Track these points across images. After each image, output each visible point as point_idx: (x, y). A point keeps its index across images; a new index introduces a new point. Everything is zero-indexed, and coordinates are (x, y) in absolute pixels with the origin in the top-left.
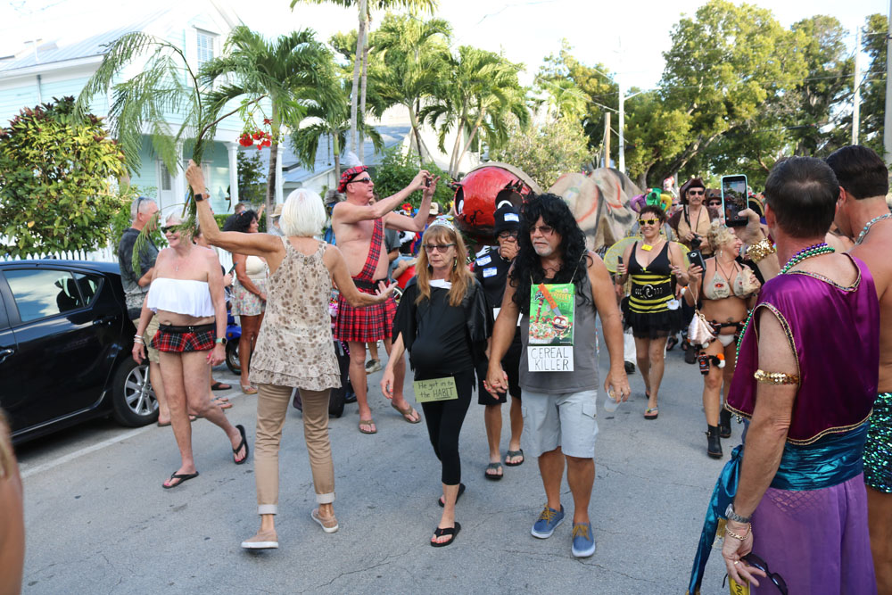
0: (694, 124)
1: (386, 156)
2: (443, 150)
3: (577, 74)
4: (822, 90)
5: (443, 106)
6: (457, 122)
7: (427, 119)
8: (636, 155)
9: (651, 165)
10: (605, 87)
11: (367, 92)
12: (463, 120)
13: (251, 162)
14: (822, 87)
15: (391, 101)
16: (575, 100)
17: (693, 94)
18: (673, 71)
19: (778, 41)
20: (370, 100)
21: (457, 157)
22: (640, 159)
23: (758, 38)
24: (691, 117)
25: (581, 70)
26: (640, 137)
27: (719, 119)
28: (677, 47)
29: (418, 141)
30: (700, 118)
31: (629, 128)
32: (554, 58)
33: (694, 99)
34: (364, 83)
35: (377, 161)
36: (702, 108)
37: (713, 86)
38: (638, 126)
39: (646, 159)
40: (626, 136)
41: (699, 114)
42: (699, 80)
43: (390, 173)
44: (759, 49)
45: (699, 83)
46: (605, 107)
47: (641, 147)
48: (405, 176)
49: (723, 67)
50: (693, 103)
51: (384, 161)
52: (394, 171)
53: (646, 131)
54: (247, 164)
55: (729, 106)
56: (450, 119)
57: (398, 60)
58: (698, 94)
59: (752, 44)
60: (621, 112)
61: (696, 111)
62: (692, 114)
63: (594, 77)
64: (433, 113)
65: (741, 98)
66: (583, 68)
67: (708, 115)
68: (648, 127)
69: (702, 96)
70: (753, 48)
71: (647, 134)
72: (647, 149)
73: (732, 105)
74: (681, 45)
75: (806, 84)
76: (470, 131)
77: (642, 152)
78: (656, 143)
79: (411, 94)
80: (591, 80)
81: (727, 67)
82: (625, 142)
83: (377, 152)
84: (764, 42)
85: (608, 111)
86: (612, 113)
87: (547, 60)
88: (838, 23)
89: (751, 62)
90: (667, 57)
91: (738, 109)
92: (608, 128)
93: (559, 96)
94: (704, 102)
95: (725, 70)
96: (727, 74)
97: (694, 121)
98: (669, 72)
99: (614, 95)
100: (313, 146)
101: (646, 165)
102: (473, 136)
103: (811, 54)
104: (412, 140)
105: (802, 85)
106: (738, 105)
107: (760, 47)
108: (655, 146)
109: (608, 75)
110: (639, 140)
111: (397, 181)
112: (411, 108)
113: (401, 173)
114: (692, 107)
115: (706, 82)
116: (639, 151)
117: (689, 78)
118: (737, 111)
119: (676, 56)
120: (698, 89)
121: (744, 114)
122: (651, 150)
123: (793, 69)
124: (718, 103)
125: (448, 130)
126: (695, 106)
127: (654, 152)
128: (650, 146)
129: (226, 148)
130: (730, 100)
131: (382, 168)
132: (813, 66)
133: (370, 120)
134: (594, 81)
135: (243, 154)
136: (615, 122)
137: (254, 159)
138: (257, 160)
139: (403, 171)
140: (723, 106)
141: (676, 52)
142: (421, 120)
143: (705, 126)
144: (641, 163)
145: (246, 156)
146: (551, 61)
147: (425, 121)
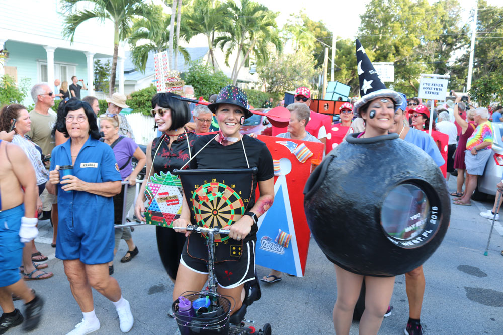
0: (376, 57)
1: (191, 66)
2: (228, 65)
3: (309, 25)
4: (450, 42)
5: (229, 37)
6: (237, 47)
7: (219, 44)
8: (341, 74)
9: (349, 80)
10: (325, 33)
11: (181, 24)
12: (241, 45)
13: (104, 67)
14: (450, 40)
15: (197, 31)
16: (307, 38)
17: (377, 40)
18: (364, 26)
19: (427, 11)
20: (183, 30)
21: (236, 69)
22: (343, 76)
23: (416, 8)
24: (374, 53)
25: (311, 23)
26: (344, 63)
27: (391, 55)
28: (369, 11)
29: (212, 58)
30: (379, 55)
31: (339, 58)
32: (295, 15)
33: (377, 43)
34: (179, 19)
35: (186, 69)
36: (382, 48)
37: (388, 35)
38: (344, 57)
39: (347, 76)
40: (336, 63)
41: (379, 52)
42: (380, 31)
43: (194, 77)
44: (416, 15)
45: (380, 33)
46: (325, 44)
47: (344, 70)
48: (203, 79)
49: (395, 25)
50: (375, 45)
51: (190, 69)
52: (196, 76)
53: (348, 60)
54: (101, 68)
55: (397, 48)
56: (233, 46)
57: (202, 4)
58: (379, 40)
59: (412, 12)
60: (334, 49)
61: (377, 50)
62: (375, 52)
63: (318, 27)
64: (222, 41)
65: (404, 43)
66: (312, 21)
67: (384, 53)
68: (349, 58)
69: (381, 41)
70: (413, 14)
71: (348, 62)
72: (347, 71)
73: (399, 48)
74: (371, 10)
75: (440, 38)
76: (245, 53)
77: (344, 72)
78: (353, 67)
79: (209, 28)
80: (317, 29)
81: (397, 25)
82: (335, 67)
83: (186, 64)
84: (419, 11)
85: (327, 47)
86: (329, 48)
87: (291, 15)
88: (459, 4)
89: (412, 22)
90: (362, 17)
91: (402, 50)
92: (326, 57)
93: (299, 36)
94: (382, 45)
95: (396, 27)
96: (397, 29)
97: (376, 56)
98: (362, 26)
99: (330, 38)
100: (145, 58)
101: (346, 80)
102: (246, 57)
103: (444, 21)
104: (209, 57)
105: (438, 38)
106: (402, 47)
107: (417, 14)
108: (352, 69)
109: (326, 26)
110: (343, 65)
111: (198, 82)
112: (209, 37)
113: (201, 77)
114: (375, 47)
115: (384, 33)
116: (343, 72)
117: (374, 31)
118: (401, 51)
119: (367, 17)
120: (379, 37)
121: (406, 53)
122: (350, 71)
123: (434, 28)
124: (391, 46)
125: (231, 52)
126: (377, 47)
127: (352, 72)
128: (350, 69)
129: (85, 56)
130: (397, 45)
131: (189, 74)
132: (445, 27)
133: (182, 42)
134: (318, 30)
135: (99, 61)
136: (330, 54)
137: (106, 65)
138: (108, 65)
139: (202, 76)
140: (393, 48)
141: (367, 15)
142: (215, 45)
143: (382, 58)
144: (344, 79)
145: (100, 62)
146: (293, 16)
147: (217, 46)
